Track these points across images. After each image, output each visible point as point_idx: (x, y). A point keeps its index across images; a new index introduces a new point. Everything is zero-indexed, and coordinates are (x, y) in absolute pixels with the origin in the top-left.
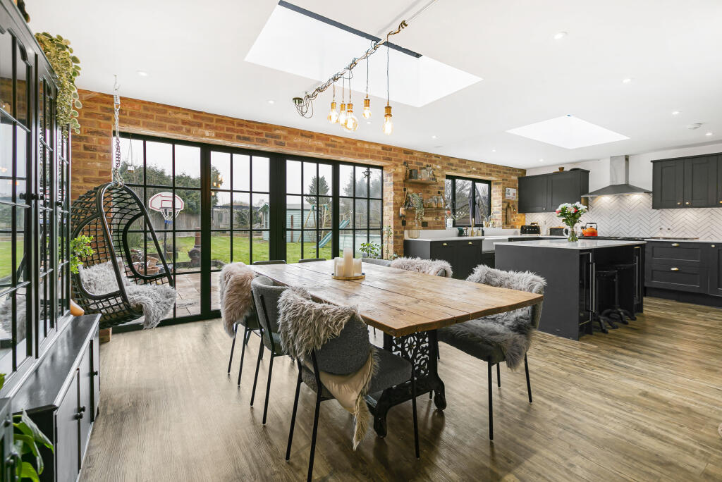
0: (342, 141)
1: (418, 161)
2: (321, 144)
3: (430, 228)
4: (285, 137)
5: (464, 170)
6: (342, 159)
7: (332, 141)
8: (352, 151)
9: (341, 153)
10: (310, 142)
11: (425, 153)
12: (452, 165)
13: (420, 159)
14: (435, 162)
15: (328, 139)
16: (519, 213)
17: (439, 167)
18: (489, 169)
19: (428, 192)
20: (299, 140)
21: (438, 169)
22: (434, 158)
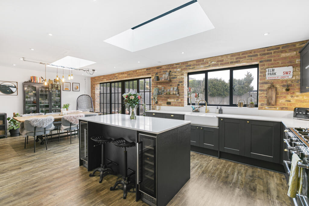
0: (132, 72)
1: (165, 70)
2: (126, 75)
3: (172, 105)
4: (118, 76)
5: (202, 66)
6: (140, 77)
7: (129, 73)
8: (135, 75)
9: (132, 76)
10: (123, 75)
11: (169, 65)
12: (190, 66)
13: (166, 69)
14: (176, 68)
15: (128, 73)
16: (301, 92)
17: (178, 70)
18: (235, 58)
19: (171, 86)
20: (121, 76)
21: (178, 71)
22: (175, 66)
